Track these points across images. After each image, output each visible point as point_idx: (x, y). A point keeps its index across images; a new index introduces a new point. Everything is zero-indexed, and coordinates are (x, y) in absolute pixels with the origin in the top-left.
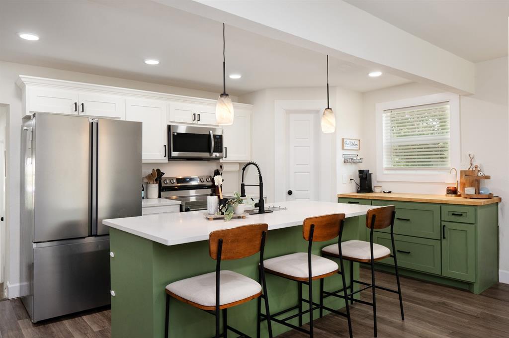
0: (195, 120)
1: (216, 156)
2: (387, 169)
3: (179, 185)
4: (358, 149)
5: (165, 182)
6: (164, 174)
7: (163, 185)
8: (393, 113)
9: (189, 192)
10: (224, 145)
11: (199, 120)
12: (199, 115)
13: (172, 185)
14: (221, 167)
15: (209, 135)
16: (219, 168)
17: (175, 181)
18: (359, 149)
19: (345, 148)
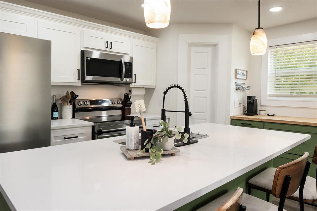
0: (108, 47)
1: (127, 81)
2: (270, 96)
3: (93, 106)
4: (245, 78)
5: (79, 104)
6: (78, 96)
7: (77, 106)
8: (278, 49)
9: (101, 113)
10: (134, 72)
11: (112, 48)
12: (111, 43)
13: (85, 106)
14: (130, 91)
15: (121, 62)
16: (128, 92)
17: (88, 103)
18: (247, 78)
19: (237, 77)
